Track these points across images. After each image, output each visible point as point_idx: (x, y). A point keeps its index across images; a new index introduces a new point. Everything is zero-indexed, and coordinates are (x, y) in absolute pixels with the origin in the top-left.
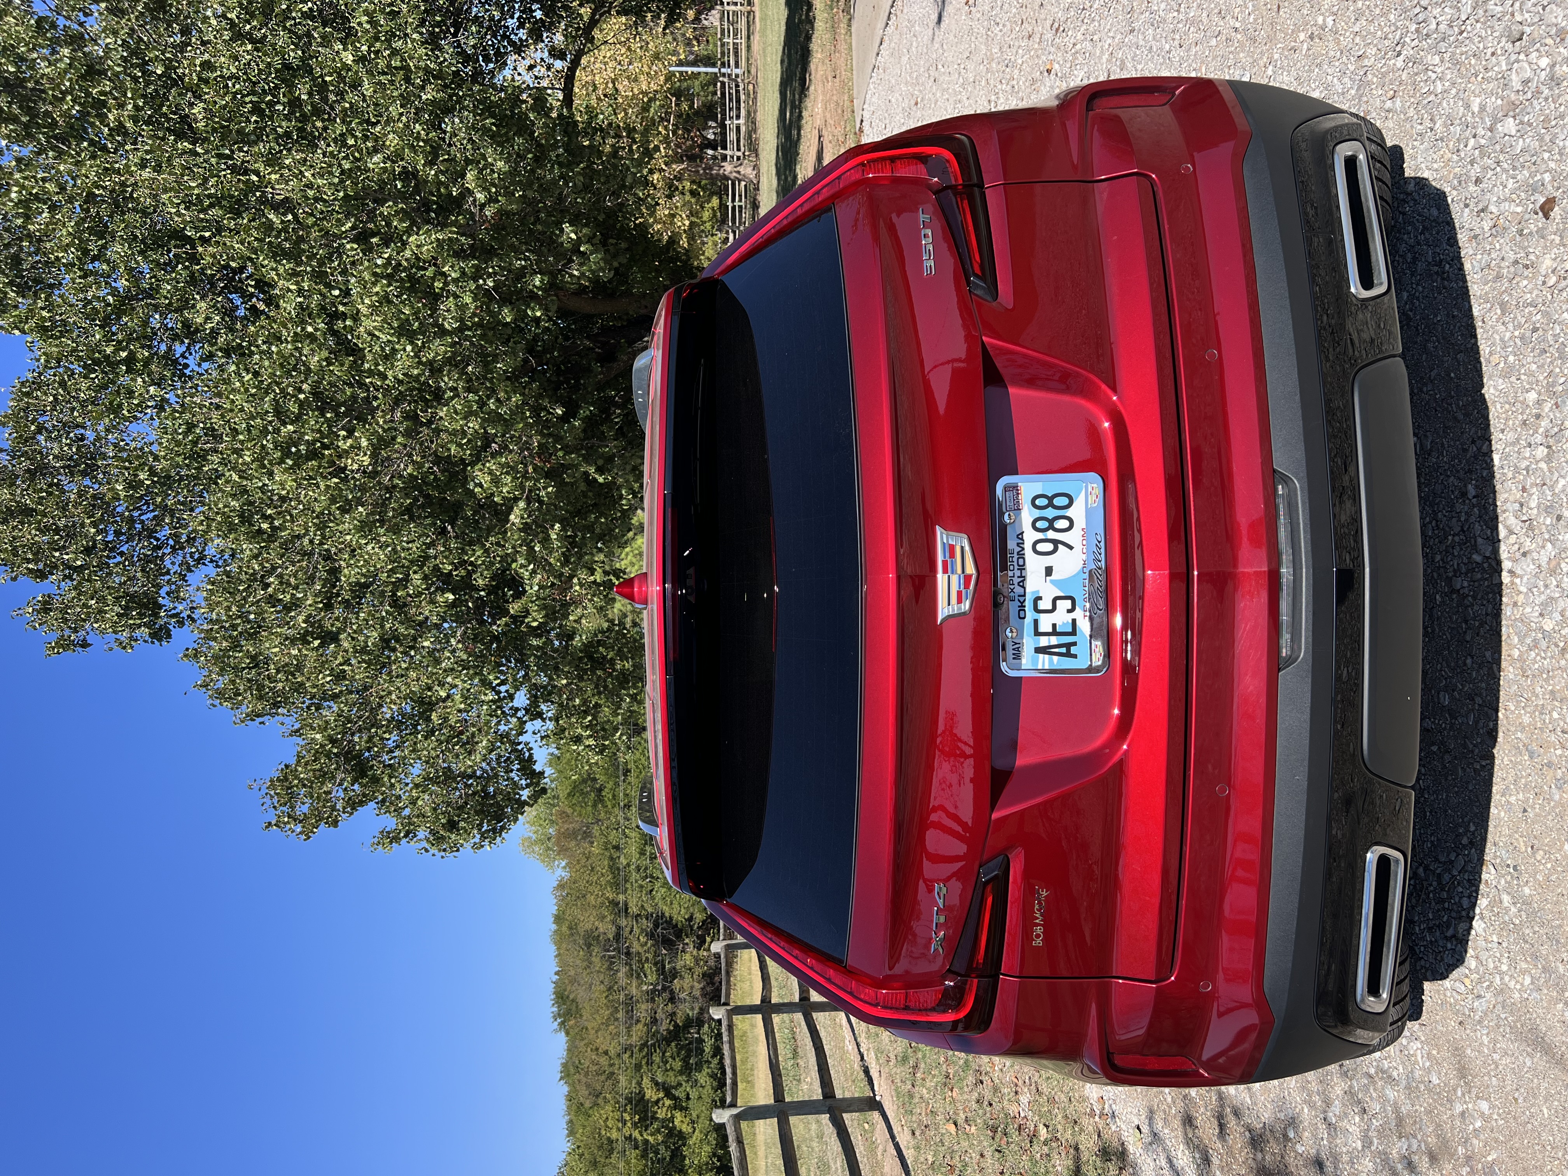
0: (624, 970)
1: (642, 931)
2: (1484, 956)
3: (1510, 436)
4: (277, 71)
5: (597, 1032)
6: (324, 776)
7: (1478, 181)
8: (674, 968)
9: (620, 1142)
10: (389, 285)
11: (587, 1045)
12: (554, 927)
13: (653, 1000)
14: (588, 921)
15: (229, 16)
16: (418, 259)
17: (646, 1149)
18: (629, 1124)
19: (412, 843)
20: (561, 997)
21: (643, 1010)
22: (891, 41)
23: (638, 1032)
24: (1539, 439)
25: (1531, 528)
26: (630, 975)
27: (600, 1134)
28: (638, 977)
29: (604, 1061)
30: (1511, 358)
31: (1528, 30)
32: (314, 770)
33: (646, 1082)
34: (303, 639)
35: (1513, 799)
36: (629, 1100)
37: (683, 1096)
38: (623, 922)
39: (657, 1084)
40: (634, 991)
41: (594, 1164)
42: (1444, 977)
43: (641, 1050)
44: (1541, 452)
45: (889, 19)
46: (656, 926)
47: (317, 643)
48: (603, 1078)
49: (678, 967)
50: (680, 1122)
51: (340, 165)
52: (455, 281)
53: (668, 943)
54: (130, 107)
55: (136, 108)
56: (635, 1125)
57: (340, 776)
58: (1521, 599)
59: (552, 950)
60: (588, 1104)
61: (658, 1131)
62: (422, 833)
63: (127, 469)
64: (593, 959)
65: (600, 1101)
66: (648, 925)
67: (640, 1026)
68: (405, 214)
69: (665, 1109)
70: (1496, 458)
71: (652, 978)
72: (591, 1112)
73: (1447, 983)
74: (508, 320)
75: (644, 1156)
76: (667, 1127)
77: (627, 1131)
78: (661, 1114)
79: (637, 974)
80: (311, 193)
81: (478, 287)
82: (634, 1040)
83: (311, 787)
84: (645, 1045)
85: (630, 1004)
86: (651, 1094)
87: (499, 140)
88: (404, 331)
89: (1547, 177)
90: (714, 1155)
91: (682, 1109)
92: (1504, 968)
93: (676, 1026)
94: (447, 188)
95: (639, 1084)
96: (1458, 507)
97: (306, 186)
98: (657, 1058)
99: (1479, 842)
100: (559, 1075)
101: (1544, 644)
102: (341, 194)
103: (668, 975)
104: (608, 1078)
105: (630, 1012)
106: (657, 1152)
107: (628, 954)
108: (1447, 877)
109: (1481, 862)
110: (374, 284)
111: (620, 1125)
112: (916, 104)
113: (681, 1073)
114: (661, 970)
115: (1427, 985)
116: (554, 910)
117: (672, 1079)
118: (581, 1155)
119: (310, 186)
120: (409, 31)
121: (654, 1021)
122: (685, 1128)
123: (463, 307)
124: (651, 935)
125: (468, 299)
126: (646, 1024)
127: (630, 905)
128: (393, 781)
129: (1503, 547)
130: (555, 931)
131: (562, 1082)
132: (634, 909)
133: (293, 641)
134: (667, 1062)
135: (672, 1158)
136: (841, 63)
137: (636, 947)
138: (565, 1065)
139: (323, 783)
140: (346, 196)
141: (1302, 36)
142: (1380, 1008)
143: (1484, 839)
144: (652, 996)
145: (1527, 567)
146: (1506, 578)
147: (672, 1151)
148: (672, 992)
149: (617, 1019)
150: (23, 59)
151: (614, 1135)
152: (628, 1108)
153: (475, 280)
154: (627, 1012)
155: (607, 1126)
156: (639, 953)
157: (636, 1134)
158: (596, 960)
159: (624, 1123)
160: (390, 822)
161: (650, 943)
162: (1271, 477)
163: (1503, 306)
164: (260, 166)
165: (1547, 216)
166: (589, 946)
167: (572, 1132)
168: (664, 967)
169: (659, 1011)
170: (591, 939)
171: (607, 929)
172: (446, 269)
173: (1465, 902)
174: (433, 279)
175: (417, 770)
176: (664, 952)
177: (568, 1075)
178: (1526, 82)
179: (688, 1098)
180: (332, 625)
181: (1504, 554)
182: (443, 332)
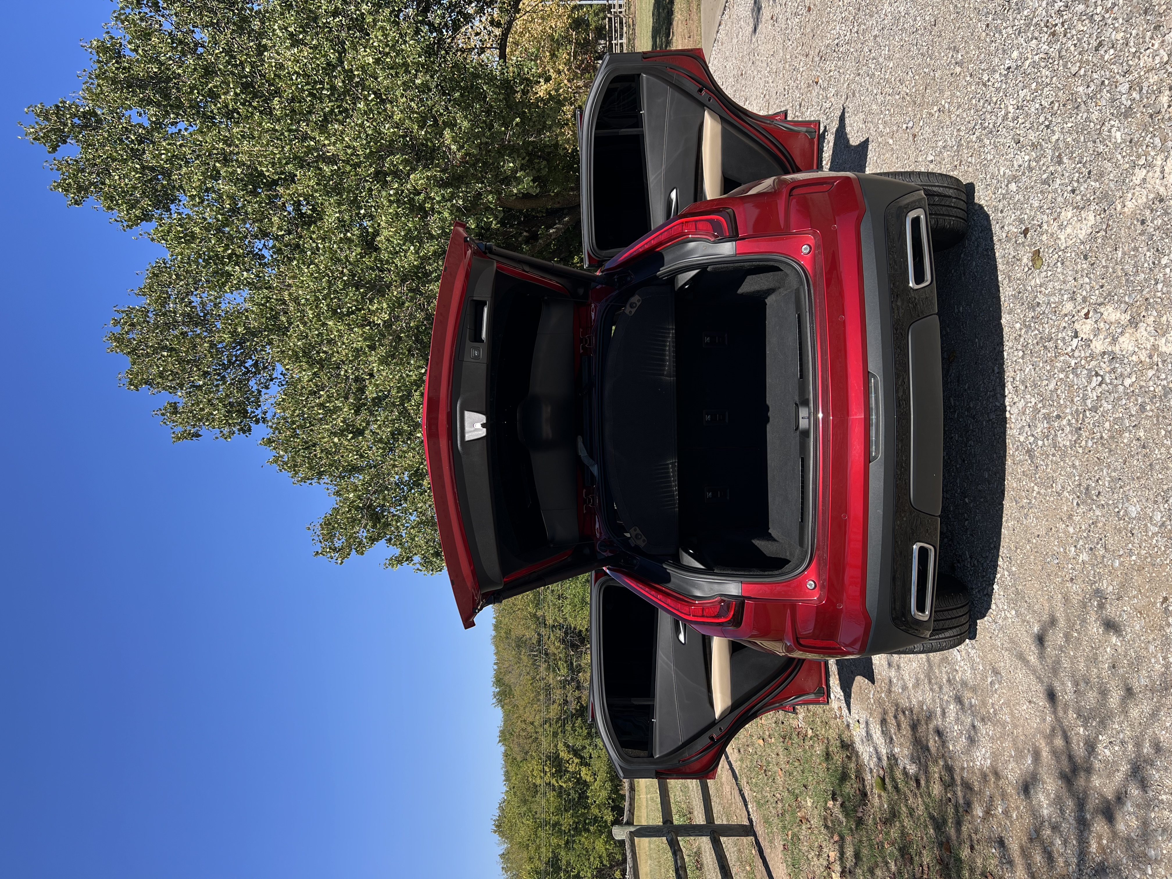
0: (544, 666)
1: (556, 638)
2: (998, 602)
3: (1010, 344)
4: (323, 68)
5: (524, 708)
6: (354, 521)
7: (1002, 212)
8: (580, 665)
9: (542, 787)
10: (399, 207)
11: (518, 718)
12: (494, 633)
13: (564, 687)
14: (518, 631)
15: (289, 29)
16: (415, 189)
17: (560, 792)
18: (549, 775)
19: (411, 565)
20: (499, 681)
21: (557, 694)
22: (726, 25)
23: (554, 711)
24: (1020, 347)
25: (1016, 391)
26: (548, 669)
27: (528, 780)
28: (554, 670)
29: (530, 729)
30: (1012, 305)
31: (1022, 139)
32: (348, 518)
33: (561, 746)
34: (341, 433)
35: (1010, 524)
36: (548, 757)
37: (587, 755)
38: (543, 631)
39: (568, 746)
40: (551, 681)
41: (525, 802)
42: (984, 616)
43: (557, 722)
44: (1021, 354)
45: (725, 10)
46: (566, 633)
47: (350, 436)
48: (530, 740)
49: (582, 665)
50: (585, 774)
51: (366, 132)
52: (439, 202)
53: (574, 646)
54: (232, 94)
55: (236, 94)
56: (553, 775)
57: (364, 522)
58: (1012, 426)
59: (493, 648)
60: (519, 759)
61: (569, 780)
62: (417, 559)
63: (230, 325)
64: (522, 657)
65: (528, 757)
66: (560, 633)
67: (556, 706)
68: (406, 162)
69: (574, 765)
70: (1005, 354)
71: (564, 671)
72: (521, 765)
73: (986, 618)
74: (473, 227)
75: (560, 795)
76: (575, 778)
77: (547, 779)
78: (571, 769)
79: (553, 669)
80: (349, 151)
81: (453, 205)
82: (552, 715)
83: (346, 529)
84: (559, 719)
85: (548, 689)
86: (564, 755)
87: (464, 105)
88: (409, 238)
89: (1026, 216)
90: (610, 798)
91: (587, 765)
92: (1006, 607)
93: (582, 706)
94: (432, 142)
95: (556, 746)
96: (992, 377)
97: (346, 147)
98: (568, 728)
99: (997, 547)
100: (498, 739)
101: (1020, 448)
102: (368, 151)
103: (574, 670)
104: (533, 741)
105: (548, 694)
106: (569, 795)
107: (547, 654)
108: (985, 564)
109: (998, 556)
110: (390, 206)
111: (542, 774)
112: (742, 75)
113: (586, 738)
114: (570, 667)
115: (978, 621)
116: (494, 621)
117: (578, 744)
118: (515, 793)
119: (349, 147)
120: (407, 39)
121: (566, 702)
122: (588, 779)
123: (443, 220)
124: (563, 641)
125: (446, 214)
126: (560, 705)
127: (547, 618)
128: (399, 524)
129: (1007, 399)
130: (495, 637)
131: (500, 744)
132: (550, 622)
133: (335, 434)
134: (576, 730)
135: (579, 798)
136: (694, 27)
137: (552, 650)
138: (502, 732)
139: (353, 527)
140: (371, 152)
141: (935, 108)
142: (926, 619)
143: (999, 545)
144: (564, 684)
145: (1015, 410)
146: (1008, 415)
147: (580, 794)
148: (578, 682)
149: (539, 700)
150: (162, 64)
151: (538, 781)
152: (548, 762)
153: (451, 201)
154: (546, 696)
155: (533, 775)
156: (555, 654)
157: (553, 781)
158: (524, 658)
159: (545, 773)
160: (397, 551)
161: (562, 646)
162: (867, 375)
163: (1009, 277)
164: (316, 134)
165: (1025, 237)
166: (518, 646)
167: (508, 779)
168: (572, 664)
169: (569, 695)
170: (520, 643)
171: (530, 635)
172: (432, 194)
173: (992, 576)
174: (424, 202)
175: (414, 518)
176: (572, 653)
177: (505, 740)
178: (1020, 166)
179: (591, 757)
180: (360, 425)
181: (1007, 404)
182: (432, 237)
